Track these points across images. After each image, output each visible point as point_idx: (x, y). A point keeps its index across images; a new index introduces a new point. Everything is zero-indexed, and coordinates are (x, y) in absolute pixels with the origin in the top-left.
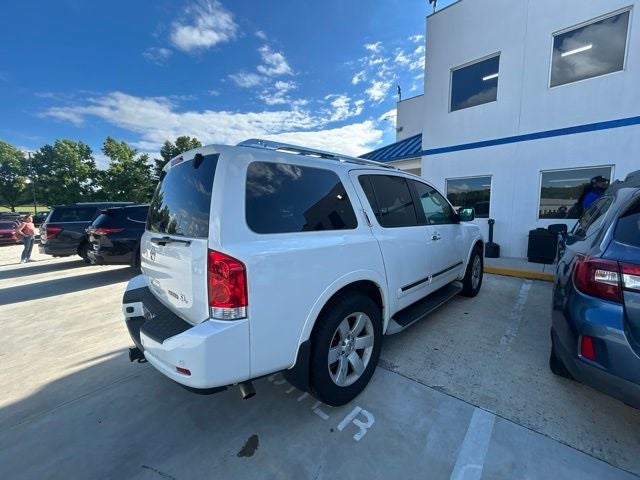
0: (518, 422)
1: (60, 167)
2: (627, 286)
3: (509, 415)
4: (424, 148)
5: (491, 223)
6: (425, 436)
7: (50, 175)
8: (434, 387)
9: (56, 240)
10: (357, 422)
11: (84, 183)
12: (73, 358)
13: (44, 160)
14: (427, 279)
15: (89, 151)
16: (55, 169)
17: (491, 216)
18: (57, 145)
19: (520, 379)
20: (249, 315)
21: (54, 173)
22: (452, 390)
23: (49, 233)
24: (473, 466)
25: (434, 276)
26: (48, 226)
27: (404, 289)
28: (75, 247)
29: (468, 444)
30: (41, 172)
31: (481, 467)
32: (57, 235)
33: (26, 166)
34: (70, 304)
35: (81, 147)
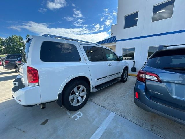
0: (121, 116)
1: (14, 43)
2: (147, 78)
3: (120, 114)
4: (116, 40)
5: (134, 62)
6: (95, 119)
7: (11, 46)
8: (103, 107)
9: (8, 65)
10: (78, 116)
11: (21, 48)
12: (5, 98)
13: (9, 41)
14: (106, 77)
15: (22, 39)
16: (12, 44)
17: (135, 60)
18: (13, 37)
19: (127, 104)
20: (40, 85)
21: (12, 45)
22: (107, 107)
23: (6, 63)
24: (104, 127)
25: (109, 76)
26: (5, 61)
27: (97, 79)
28: (14, 67)
29: (105, 121)
30: (8, 45)
31: (106, 127)
32: (8, 63)
33: (3, 43)
34: (9, 83)
35: (20, 37)
